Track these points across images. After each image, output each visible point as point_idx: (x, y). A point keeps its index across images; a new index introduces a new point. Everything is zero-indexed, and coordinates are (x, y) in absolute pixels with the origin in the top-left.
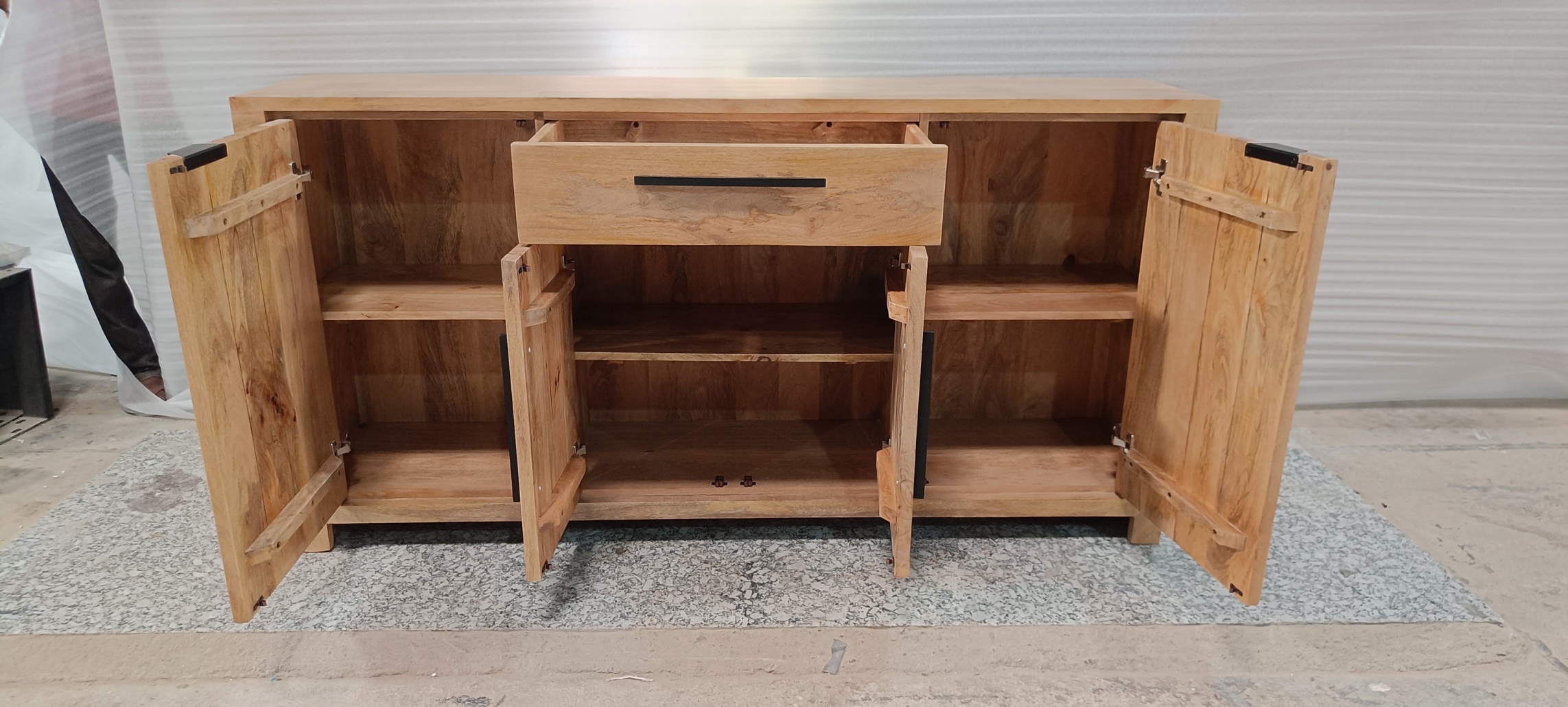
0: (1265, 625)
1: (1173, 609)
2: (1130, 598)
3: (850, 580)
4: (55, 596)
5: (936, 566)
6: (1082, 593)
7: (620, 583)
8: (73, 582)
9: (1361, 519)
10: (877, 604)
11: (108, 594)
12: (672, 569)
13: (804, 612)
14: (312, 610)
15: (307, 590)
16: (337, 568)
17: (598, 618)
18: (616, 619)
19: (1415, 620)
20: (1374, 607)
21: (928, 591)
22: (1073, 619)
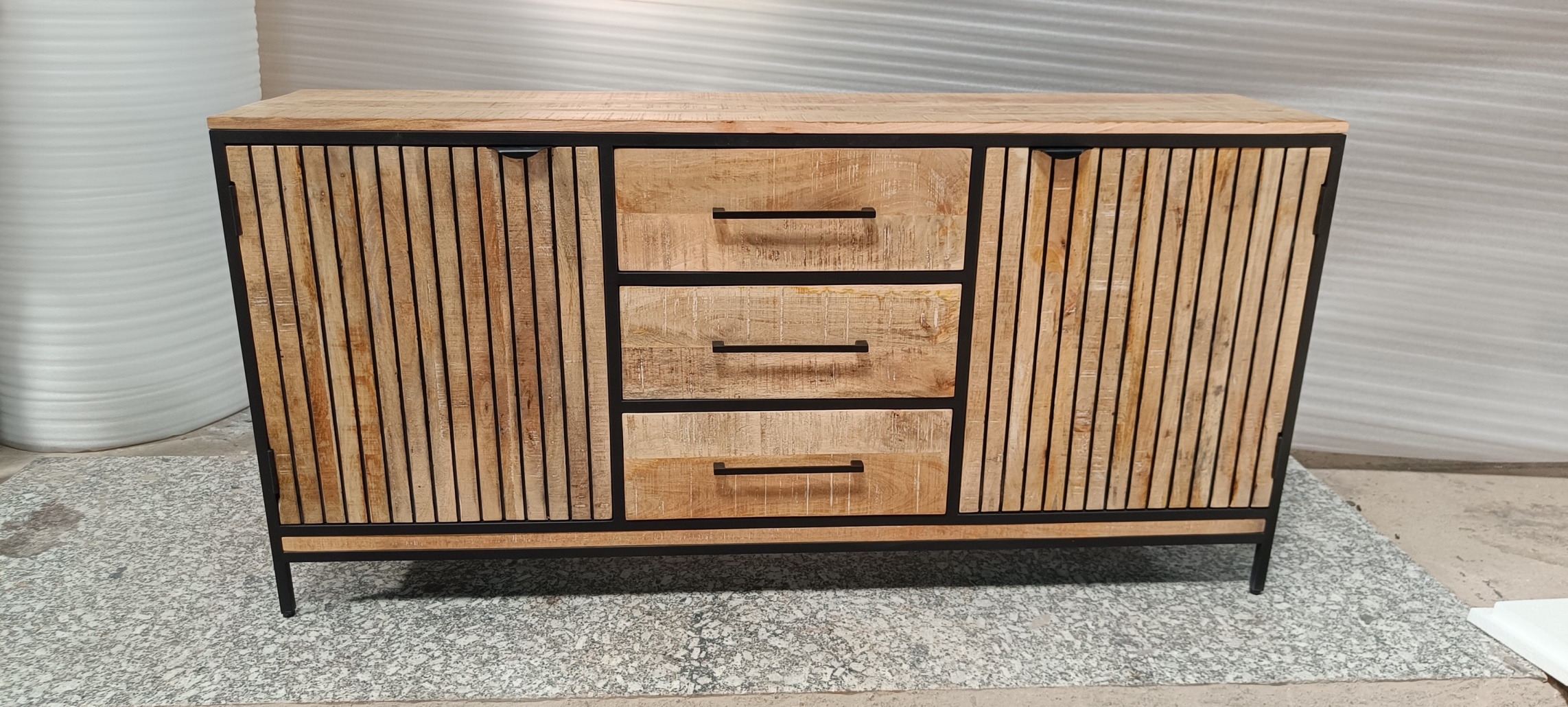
0: (1281, 684)
2: (1128, 653)
3: (812, 633)
5: (910, 616)
9: (1378, 554)
10: (842, 663)
12: (610, 623)
13: (759, 675)
17: (522, 684)
18: (542, 687)
19: (1449, 676)
20: (1401, 660)
21: (902, 646)
22: (1066, 680)
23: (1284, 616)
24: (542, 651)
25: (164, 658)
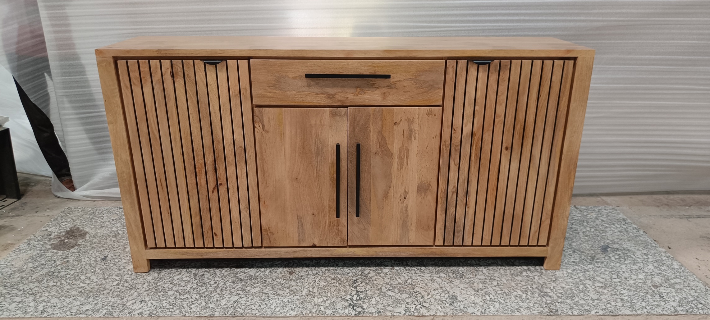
0: (616, 316)
1: (569, 307)
2: (547, 300)
3: (406, 289)
4: (11, 297)
5: (449, 282)
6: (523, 297)
7: (291, 291)
8: (21, 288)
9: (660, 257)
10: (419, 303)
11: (37, 295)
12: (317, 283)
13: (383, 308)
14: (137, 305)
15: (136, 294)
16: (152, 281)
17: (280, 310)
18: (289, 311)
19: (693, 313)
20: (671, 305)
21: (445, 296)
22: (519, 312)
23: (617, 285)
24: (288, 295)
25: (126, 296)
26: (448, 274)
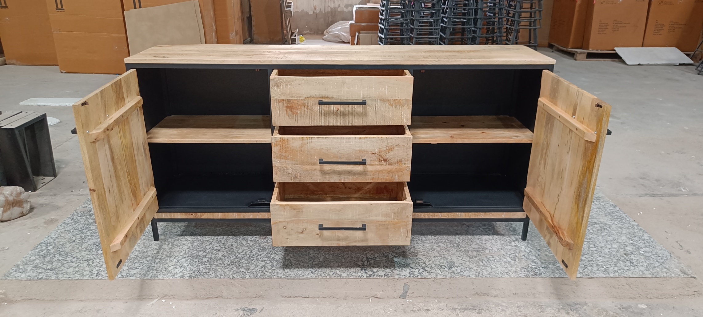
1: (551, 271)
4: (67, 263)
6: (511, 263)
7: (310, 257)
11: (90, 261)
14: (178, 269)
15: (175, 260)
16: (187, 250)
26: (446, 244)
